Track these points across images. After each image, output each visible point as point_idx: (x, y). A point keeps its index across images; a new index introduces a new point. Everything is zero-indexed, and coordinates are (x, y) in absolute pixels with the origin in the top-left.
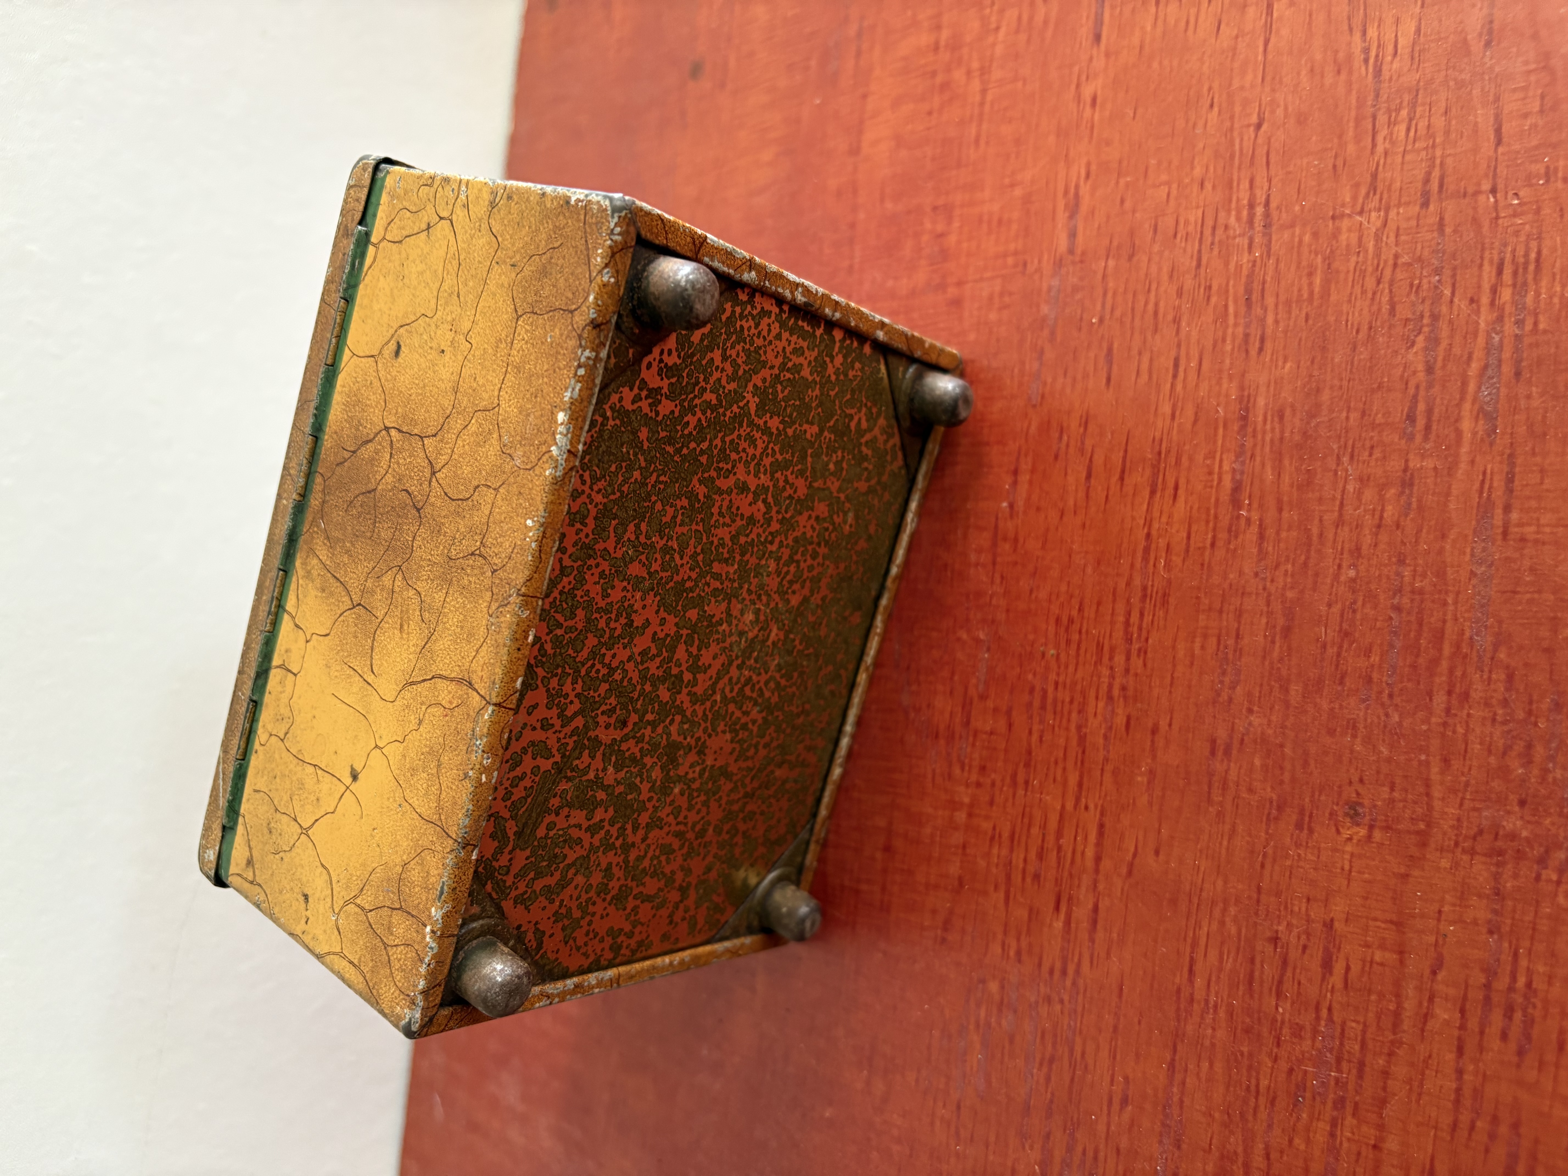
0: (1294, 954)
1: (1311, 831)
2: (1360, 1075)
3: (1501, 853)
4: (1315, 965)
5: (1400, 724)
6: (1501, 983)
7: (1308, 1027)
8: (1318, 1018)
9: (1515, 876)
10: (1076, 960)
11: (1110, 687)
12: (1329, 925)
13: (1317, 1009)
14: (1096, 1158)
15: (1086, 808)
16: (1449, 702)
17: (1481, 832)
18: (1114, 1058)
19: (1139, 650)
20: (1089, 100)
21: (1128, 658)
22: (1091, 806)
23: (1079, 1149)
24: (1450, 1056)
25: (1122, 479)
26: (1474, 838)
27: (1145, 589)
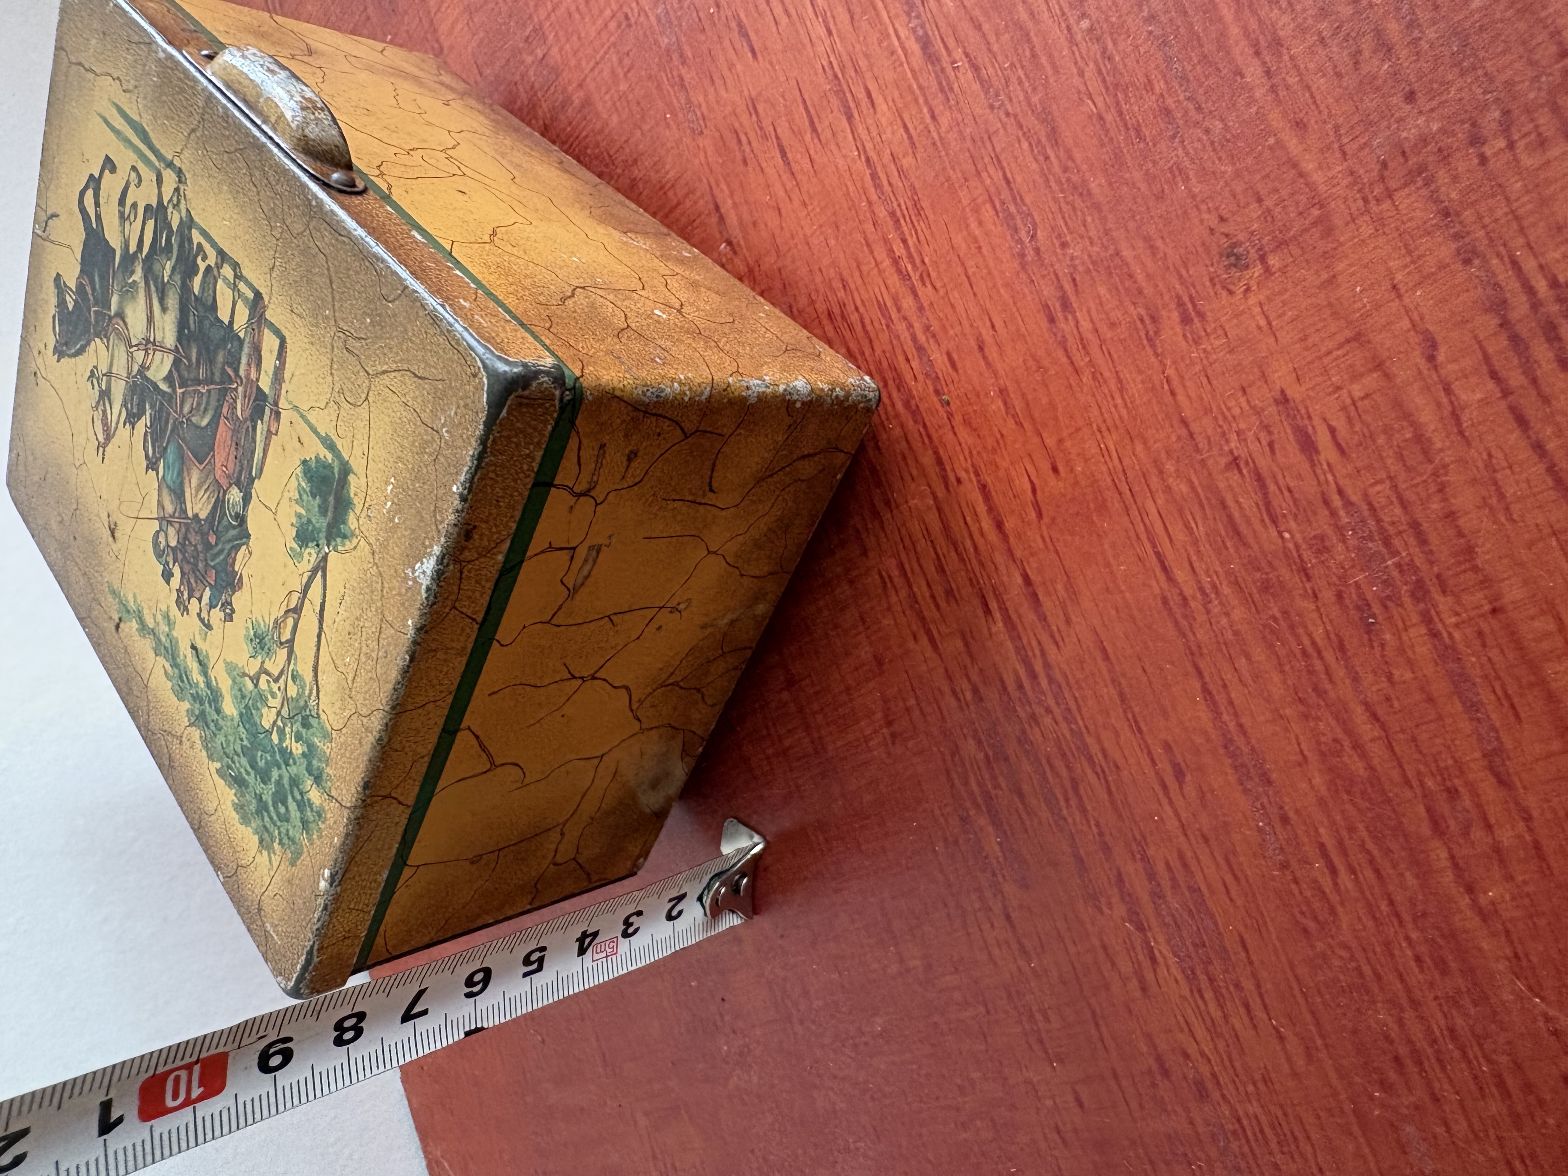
0: (1264, 462)
1: (1201, 315)
2: (1422, 540)
3: (1421, 169)
4: (1294, 456)
5: (1226, 128)
6: (1520, 307)
7: (1330, 532)
8: (1333, 513)
9: (1455, 179)
10: (1037, 652)
11: (914, 338)
12: (1283, 400)
13: (1326, 502)
14: (1185, 865)
15: (959, 481)
16: (1264, 63)
17: (1384, 165)
18: (1140, 731)
19: (921, 276)
21: (915, 295)
22: (963, 475)
23: (1160, 867)
24: (1514, 436)
25: (814, 130)
26: (1382, 179)
27: (892, 214)
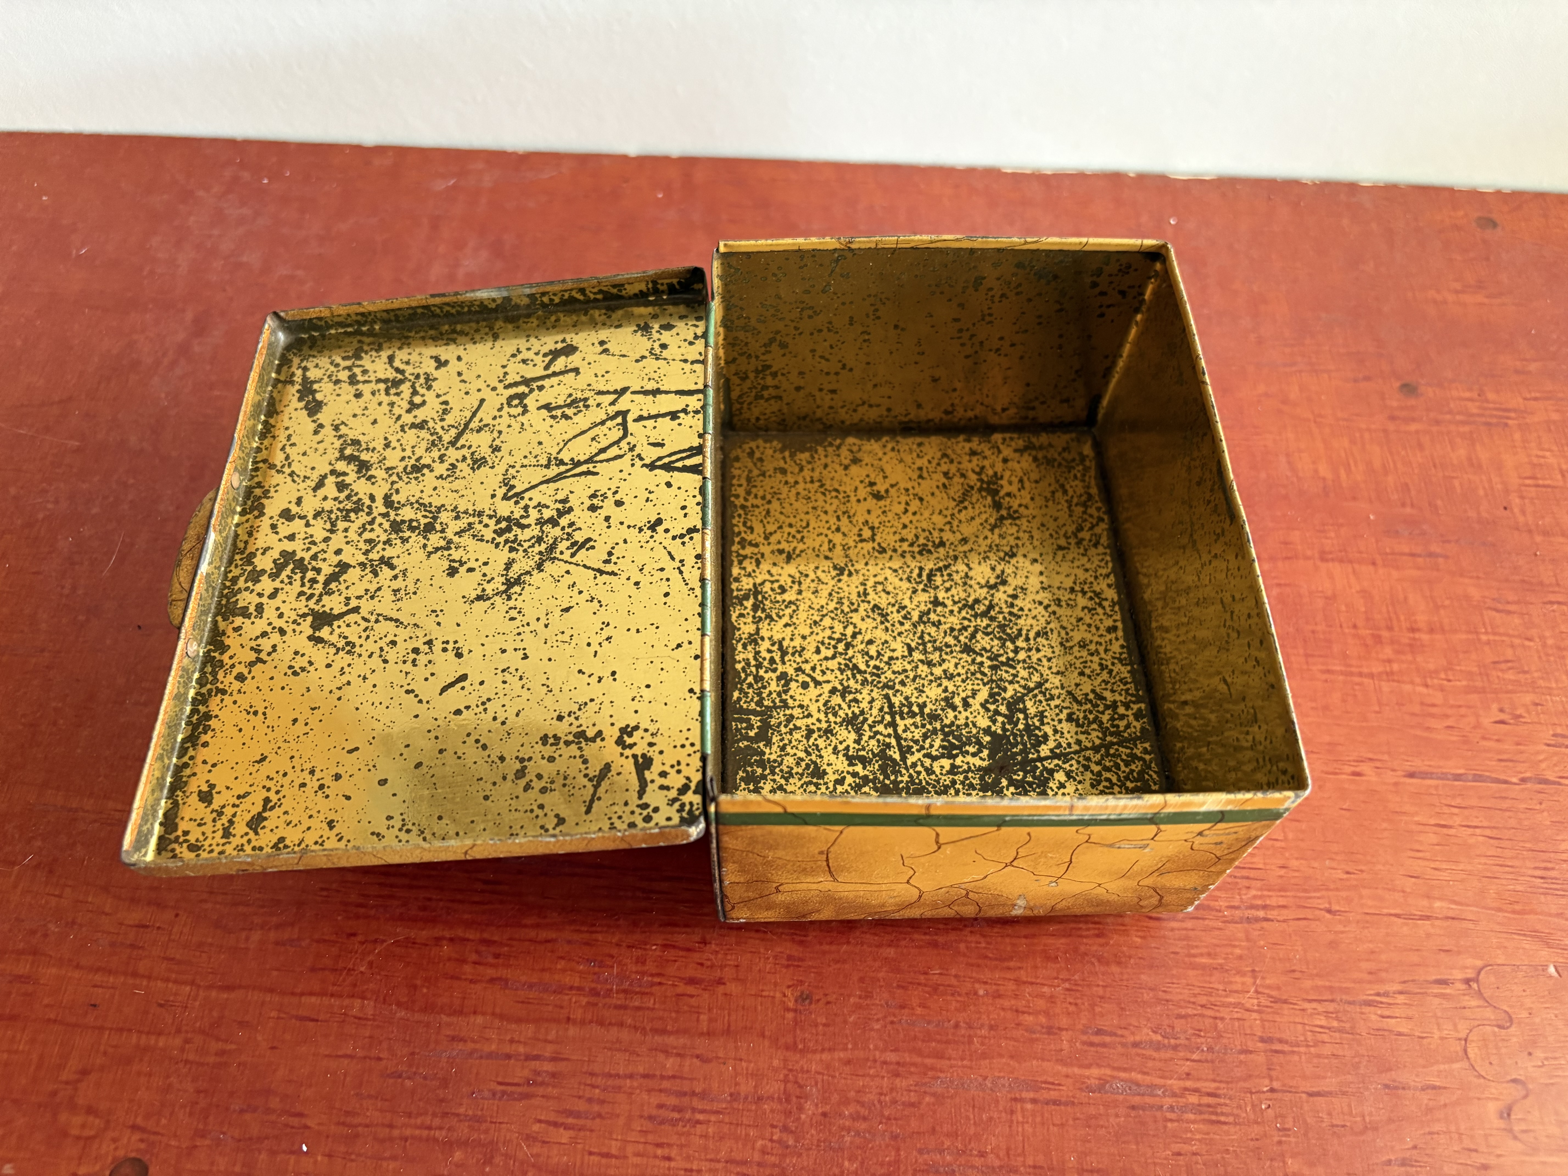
0: (696, 957)
1: (788, 966)
2: (618, 1007)
3: (788, 1101)
4: (690, 972)
5: (872, 1030)
6: (696, 1103)
7: (646, 968)
8: (652, 975)
9: (772, 1111)
12: (720, 982)
13: (659, 975)
16: (891, 1063)
17: (801, 1087)
20: (1358, 769)
24: (641, 1069)
26: (796, 1082)
